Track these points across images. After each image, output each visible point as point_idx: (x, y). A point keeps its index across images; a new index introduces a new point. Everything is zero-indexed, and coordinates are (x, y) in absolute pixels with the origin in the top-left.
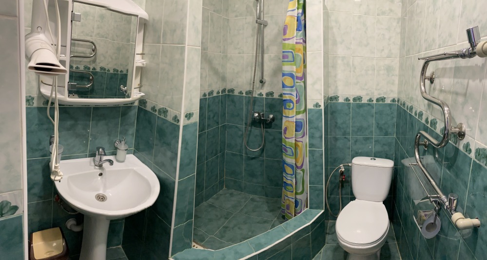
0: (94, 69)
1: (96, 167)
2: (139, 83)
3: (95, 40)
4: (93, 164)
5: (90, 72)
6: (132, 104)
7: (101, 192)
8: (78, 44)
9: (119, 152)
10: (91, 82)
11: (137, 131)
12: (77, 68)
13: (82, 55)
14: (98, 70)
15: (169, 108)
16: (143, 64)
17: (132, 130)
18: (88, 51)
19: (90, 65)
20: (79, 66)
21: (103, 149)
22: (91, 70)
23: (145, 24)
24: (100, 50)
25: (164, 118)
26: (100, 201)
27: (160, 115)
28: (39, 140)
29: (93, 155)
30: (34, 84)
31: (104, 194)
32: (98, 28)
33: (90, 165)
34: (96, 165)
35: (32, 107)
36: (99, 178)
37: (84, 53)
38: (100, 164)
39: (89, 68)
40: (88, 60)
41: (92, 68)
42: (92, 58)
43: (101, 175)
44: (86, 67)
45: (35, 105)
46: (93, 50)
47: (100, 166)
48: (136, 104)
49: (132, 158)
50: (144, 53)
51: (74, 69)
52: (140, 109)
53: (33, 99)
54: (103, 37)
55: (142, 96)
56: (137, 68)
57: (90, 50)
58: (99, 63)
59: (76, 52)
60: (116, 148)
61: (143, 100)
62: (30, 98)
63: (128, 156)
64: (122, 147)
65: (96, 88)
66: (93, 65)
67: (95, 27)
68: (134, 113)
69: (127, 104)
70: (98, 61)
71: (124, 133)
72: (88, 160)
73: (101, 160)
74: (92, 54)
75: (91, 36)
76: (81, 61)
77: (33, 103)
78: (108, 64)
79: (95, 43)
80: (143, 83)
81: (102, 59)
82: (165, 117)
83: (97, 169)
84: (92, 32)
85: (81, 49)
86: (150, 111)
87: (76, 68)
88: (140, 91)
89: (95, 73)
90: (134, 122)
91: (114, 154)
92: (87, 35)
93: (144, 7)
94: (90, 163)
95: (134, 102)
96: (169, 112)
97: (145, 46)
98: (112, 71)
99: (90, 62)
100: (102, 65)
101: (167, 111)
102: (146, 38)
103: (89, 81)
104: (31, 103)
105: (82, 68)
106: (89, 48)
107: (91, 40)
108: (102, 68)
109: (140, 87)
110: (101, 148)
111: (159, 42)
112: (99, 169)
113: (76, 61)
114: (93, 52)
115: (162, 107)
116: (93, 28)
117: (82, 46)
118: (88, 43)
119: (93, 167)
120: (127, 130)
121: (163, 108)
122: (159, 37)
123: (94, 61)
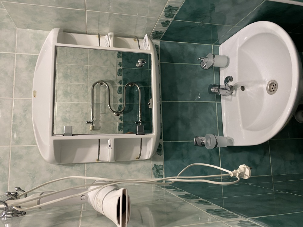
0: (120, 82)
1: (234, 93)
2: (132, 40)
3: (91, 83)
4: (229, 97)
5: (123, 87)
6: (157, 48)
7: (265, 86)
8: (97, 100)
9: (216, 65)
10: (135, 85)
11: (191, 41)
12: (121, 100)
13: (107, 96)
14: (121, 78)
15: (166, 4)
16: (111, 36)
17: (190, 47)
18: (103, 90)
19: (116, 87)
20: (119, 99)
21: (212, 86)
22: (122, 86)
23: (64, 31)
24: (100, 77)
25: (178, 11)
26: (276, 88)
27: (174, 15)
28: (200, 157)
29: (218, 97)
30: (140, 165)
31: (267, 83)
32: (78, 80)
33: (231, 100)
34: (231, 94)
35: (164, 166)
36: (247, 90)
37: (105, 94)
38: (229, 89)
39: (120, 88)
40: (111, 90)
41: (119, 85)
42: (110, 85)
43: (243, 88)
44: (120, 92)
45: (162, 163)
46: (101, 84)
47: (232, 88)
48: (157, 42)
49: (224, 48)
50: (98, 33)
51: (122, 104)
52: (164, 38)
53: (155, 166)
54: (86, 74)
55: (148, 37)
56: (115, 45)
57: (101, 88)
58: (114, 77)
59: (105, 102)
60: (212, 67)
61: (153, 35)
62: (155, 169)
63: (221, 53)
64: (209, 61)
65: (140, 80)
66: (116, 83)
67: (77, 83)
68: (169, 46)
69: (158, 54)
70: (111, 79)
71: (192, 57)
72: (223, 102)
73: (225, 89)
74: (105, 86)
75: (87, 87)
76: (114, 97)
77: (160, 165)
78: (114, 66)
79: (93, 83)
80: (133, 34)
81: (108, 74)
82: (176, 10)
83: (236, 94)
84: (83, 86)
85: (101, 98)
86: (167, 28)
87: (121, 102)
88: (143, 38)
89: (124, 81)
90: (180, 45)
91: (218, 70)
92: (86, 91)
93: (45, 32)
94: (228, 100)
95: (156, 45)
96: (171, 4)
97: (90, 32)
98: (121, 60)
99: (113, 87)
100: (115, 73)
101: (170, 6)
102: (80, 31)
103: (133, 87)
104: (160, 167)
105: (120, 96)
106: (100, 89)
107: (91, 87)
108: (119, 74)
109: (137, 38)
110: (209, 89)
111: (84, 13)
112: (236, 90)
113: (114, 102)
114: (103, 85)
115: (163, 13)
116: (79, 85)
117: (98, 96)
118: (95, 90)
119: (233, 97)
120: (190, 54)
121: (165, 11)
122: (77, 12)
123: (112, 82)
